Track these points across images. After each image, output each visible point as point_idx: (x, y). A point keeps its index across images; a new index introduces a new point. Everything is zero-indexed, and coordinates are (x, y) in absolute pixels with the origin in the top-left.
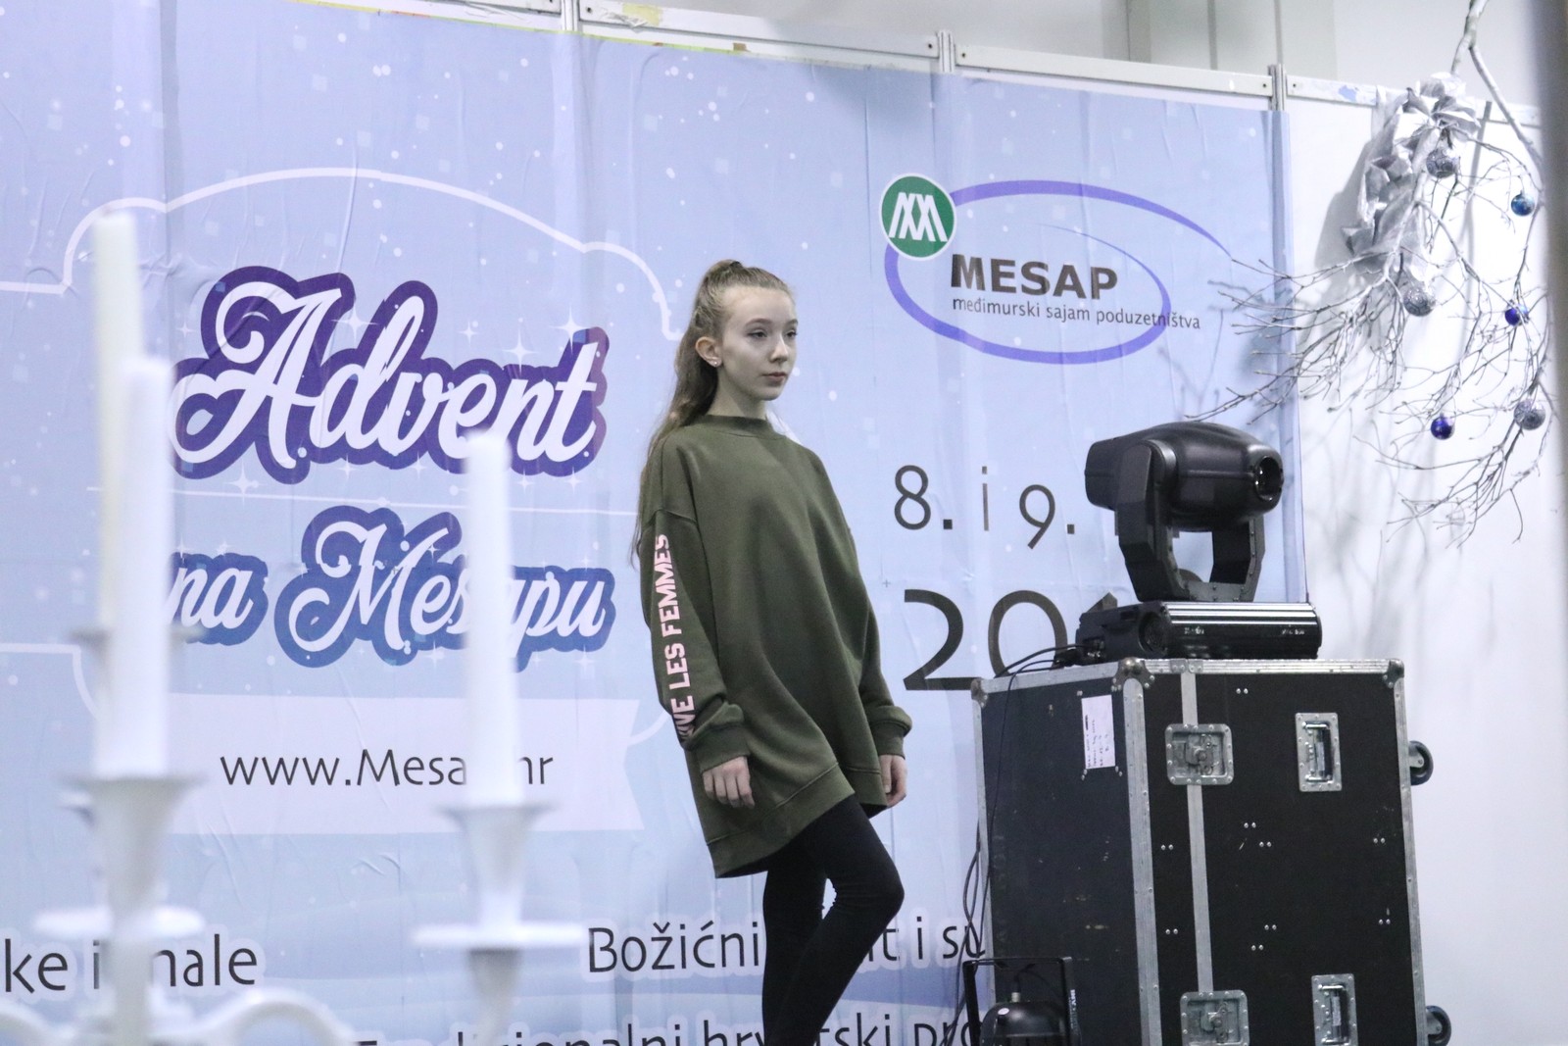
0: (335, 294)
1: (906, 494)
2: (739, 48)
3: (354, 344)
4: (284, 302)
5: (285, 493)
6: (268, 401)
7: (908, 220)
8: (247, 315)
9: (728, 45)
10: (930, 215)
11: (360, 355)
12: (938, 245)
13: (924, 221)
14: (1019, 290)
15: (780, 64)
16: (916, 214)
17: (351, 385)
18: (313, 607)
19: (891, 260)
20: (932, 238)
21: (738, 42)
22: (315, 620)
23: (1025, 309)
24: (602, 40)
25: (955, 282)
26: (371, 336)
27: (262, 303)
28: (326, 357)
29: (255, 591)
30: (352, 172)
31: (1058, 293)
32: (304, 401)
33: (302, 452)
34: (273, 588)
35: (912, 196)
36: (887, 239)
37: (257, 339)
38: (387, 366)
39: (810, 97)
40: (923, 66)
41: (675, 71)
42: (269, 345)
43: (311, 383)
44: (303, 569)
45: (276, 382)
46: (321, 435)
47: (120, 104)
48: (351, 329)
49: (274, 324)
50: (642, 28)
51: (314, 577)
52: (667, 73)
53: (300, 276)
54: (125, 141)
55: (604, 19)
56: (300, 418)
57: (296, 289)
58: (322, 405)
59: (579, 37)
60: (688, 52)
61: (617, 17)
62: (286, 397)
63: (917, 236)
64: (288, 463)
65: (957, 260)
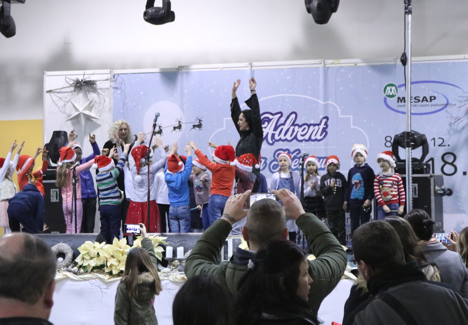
0: (280, 115)
1: (387, 141)
2: (355, 65)
3: (283, 122)
4: (271, 117)
5: (270, 147)
6: (268, 133)
7: (389, 91)
8: (265, 119)
9: (353, 64)
10: (394, 90)
11: (284, 124)
12: (395, 95)
13: (393, 91)
14: (413, 102)
15: (363, 67)
16: (391, 90)
17: (282, 129)
18: (275, 165)
19: (385, 100)
20: (394, 94)
21: (355, 64)
22: (275, 167)
23: (415, 105)
24: (329, 67)
25: (398, 102)
26: (286, 121)
27: (267, 118)
28: (278, 125)
29: (265, 162)
30: (283, 95)
31: (422, 101)
32: (274, 132)
33: (274, 140)
34: (268, 162)
35: (390, 87)
36: (385, 95)
37: (266, 123)
38: (288, 126)
39: (370, 71)
40: (394, 63)
41: (343, 70)
42: (268, 124)
43: (275, 129)
44: (273, 159)
45: (270, 129)
46: (277, 137)
47: (245, 89)
48: (283, 120)
49: (269, 120)
50: (336, 64)
51: (275, 160)
52: (342, 71)
53: (274, 113)
54: (246, 95)
55: (330, 63)
56: (273, 135)
57: (273, 115)
58: (277, 133)
59: (324, 67)
60: (346, 67)
61: (332, 63)
62: (271, 132)
63: (391, 94)
64: (271, 142)
65: (399, 98)
